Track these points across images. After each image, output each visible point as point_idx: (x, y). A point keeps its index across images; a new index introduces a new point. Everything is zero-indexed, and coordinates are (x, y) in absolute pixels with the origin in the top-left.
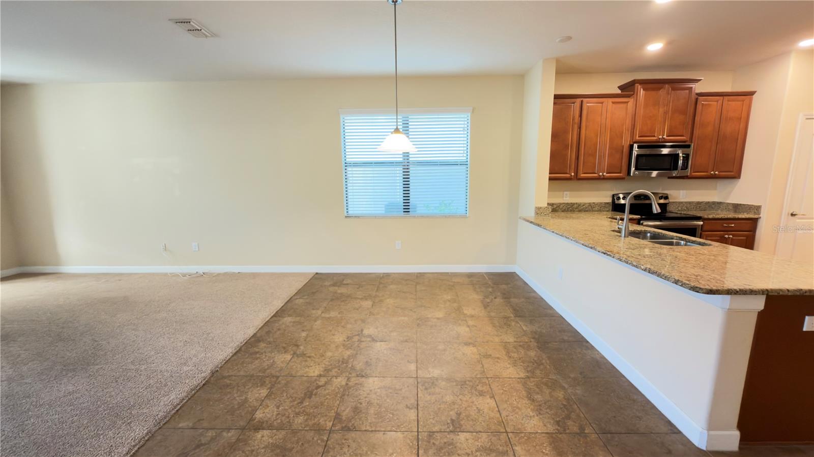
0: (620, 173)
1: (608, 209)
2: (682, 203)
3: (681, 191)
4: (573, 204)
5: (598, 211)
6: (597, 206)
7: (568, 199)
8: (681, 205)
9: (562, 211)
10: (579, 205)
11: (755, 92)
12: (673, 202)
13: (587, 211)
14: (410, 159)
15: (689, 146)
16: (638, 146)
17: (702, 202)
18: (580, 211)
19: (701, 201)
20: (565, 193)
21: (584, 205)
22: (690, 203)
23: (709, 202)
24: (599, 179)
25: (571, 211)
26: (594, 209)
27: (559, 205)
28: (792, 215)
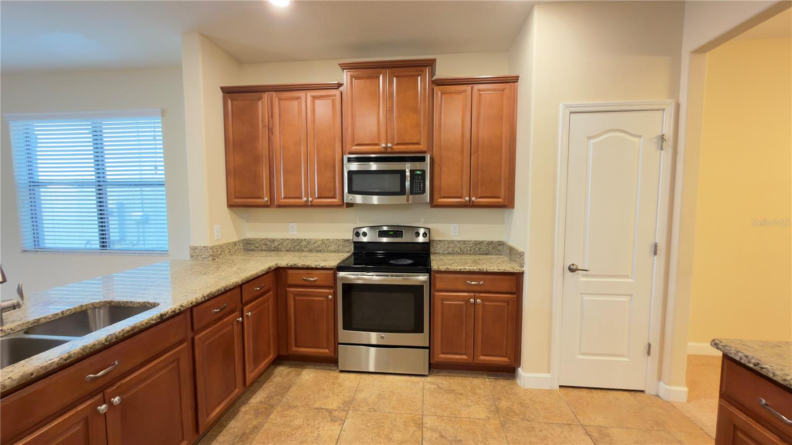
0: (334, 197)
1: (348, 250)
2: (453, 242)
3: (452, 225)
4: (299, 241)
5: (335, 252)
6: (332, 244)
7: (295, 233)
8: (452, 245)
9: (287, 251)
10: (309, 242)
11: (518, 77)
12: (440, 241)
13: (320, 251)
14: (108, 177)
15: (423, 159)
16: (349, 158)
17: (482, 242)
18: (311, 251)
19: (481, 240)
20: (291, 225)
21: (315, 243)
22: (464, 242)
23: (492, 242)
24: (305, 205)
25: (299, 251)
26: (329, 248)
27: (281, 242)
28: (572, 270)
